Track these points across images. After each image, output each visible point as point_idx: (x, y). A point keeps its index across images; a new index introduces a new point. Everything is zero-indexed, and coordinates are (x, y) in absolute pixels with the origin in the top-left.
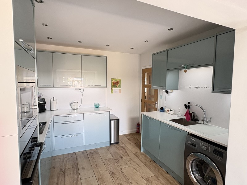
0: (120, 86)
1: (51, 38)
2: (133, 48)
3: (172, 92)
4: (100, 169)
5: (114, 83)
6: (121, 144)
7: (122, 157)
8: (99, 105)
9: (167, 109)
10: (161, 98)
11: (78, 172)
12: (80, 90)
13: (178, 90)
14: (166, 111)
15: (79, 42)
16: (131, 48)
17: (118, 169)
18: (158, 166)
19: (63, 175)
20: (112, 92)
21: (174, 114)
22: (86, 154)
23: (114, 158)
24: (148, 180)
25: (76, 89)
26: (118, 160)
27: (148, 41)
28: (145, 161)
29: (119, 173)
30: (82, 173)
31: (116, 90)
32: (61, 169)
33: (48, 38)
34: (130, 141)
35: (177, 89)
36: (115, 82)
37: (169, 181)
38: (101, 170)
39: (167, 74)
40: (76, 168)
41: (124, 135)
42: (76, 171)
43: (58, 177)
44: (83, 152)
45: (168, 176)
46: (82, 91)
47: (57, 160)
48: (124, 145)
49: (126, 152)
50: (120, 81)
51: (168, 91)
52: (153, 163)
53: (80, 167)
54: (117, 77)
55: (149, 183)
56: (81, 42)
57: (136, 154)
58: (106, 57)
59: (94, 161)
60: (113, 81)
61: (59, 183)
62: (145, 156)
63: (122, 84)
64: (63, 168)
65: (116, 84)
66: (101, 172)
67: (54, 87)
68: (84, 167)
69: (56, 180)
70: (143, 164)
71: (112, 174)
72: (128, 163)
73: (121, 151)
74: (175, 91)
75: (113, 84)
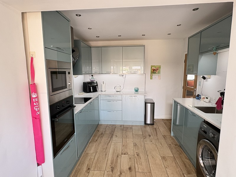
0: (159, 73)
1: (99, 37)
2: (170, 34)
3: (210, 78)
4: (127, 139)
5: (154, 70)
6: (155, 126)
7: (150, 136)
8: (138, 89)
9: (202, 97)
10: (200, 85)
11: (112, 137)
12: (123, 76)
13: (216, 76)
14: (201, 98)
15: (119, 36)
16: (168, 34)
17: (142, 143)
18: (181, 151)
19: (102, 137)
20: (151, 78)
21: (209, 102)
22: (123, 127)
23: (143, 134)
24: (164, 158)
25: (120, 75)
26: (146, 138)
27: (180, 25)
28: (170, 143)
29: (141, 146)
30: (114, 138)
31: (155, 76)
32: (102, 133)
33: (97, 37)
34: (166, 125)
35: (215, 74)
36: (155, 68)
37: (185, 165)
38: (128, 141)
39: (199, 59)
40: (111, 135)
41: (163, 119)
42: (110, 137)
43: (98, 137)
44: (121, 126)
45: (188, 161)
46: (124, 77)
47: (101, 127)
48: (157, 127)
49: (157, 133)
50: (160, 67)
51: (205, 76)
52: (178, 147)
53: (115, 134)
54: (156, 64)
55: (163, 160)
56: (120, 36)
57: (164, 137)
58: (144, 46)
59: (126, 133)
60: (153, 68)
61: (98, 141)
62: (173, 140)
63: (162, 70)
64: (103, 132)
65: (155, 71)
66: (128, 142)
67: (102, 74)
68: (117, 135)
69: (96, 138)
70: (167, 145)
71: (135, 145)
72: (154, 141)
73: (152, 130)
74: (213, 77)
75: (152, 71)
